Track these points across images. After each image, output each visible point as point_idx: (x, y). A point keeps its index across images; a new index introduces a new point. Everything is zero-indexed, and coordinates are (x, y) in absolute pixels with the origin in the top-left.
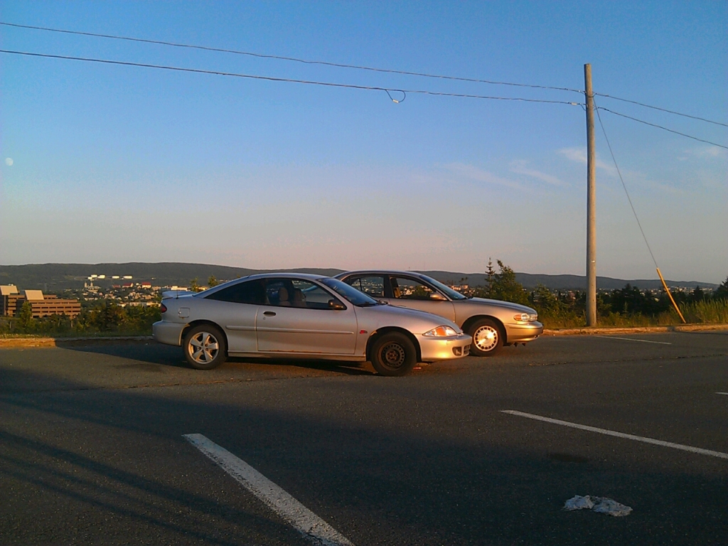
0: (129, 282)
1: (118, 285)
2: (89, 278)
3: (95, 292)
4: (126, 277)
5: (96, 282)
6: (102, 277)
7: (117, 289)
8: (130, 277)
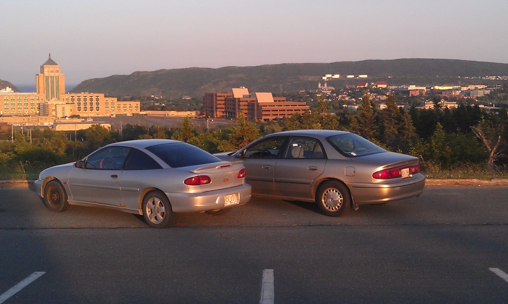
0: (363, 81)
1: (352, 84)
2: (324, 78)
3: (329, 93)
4: (361, 76)
5: (331, 82)
6: (337, 76)
7: (351, 89)
8: (366, 76)
